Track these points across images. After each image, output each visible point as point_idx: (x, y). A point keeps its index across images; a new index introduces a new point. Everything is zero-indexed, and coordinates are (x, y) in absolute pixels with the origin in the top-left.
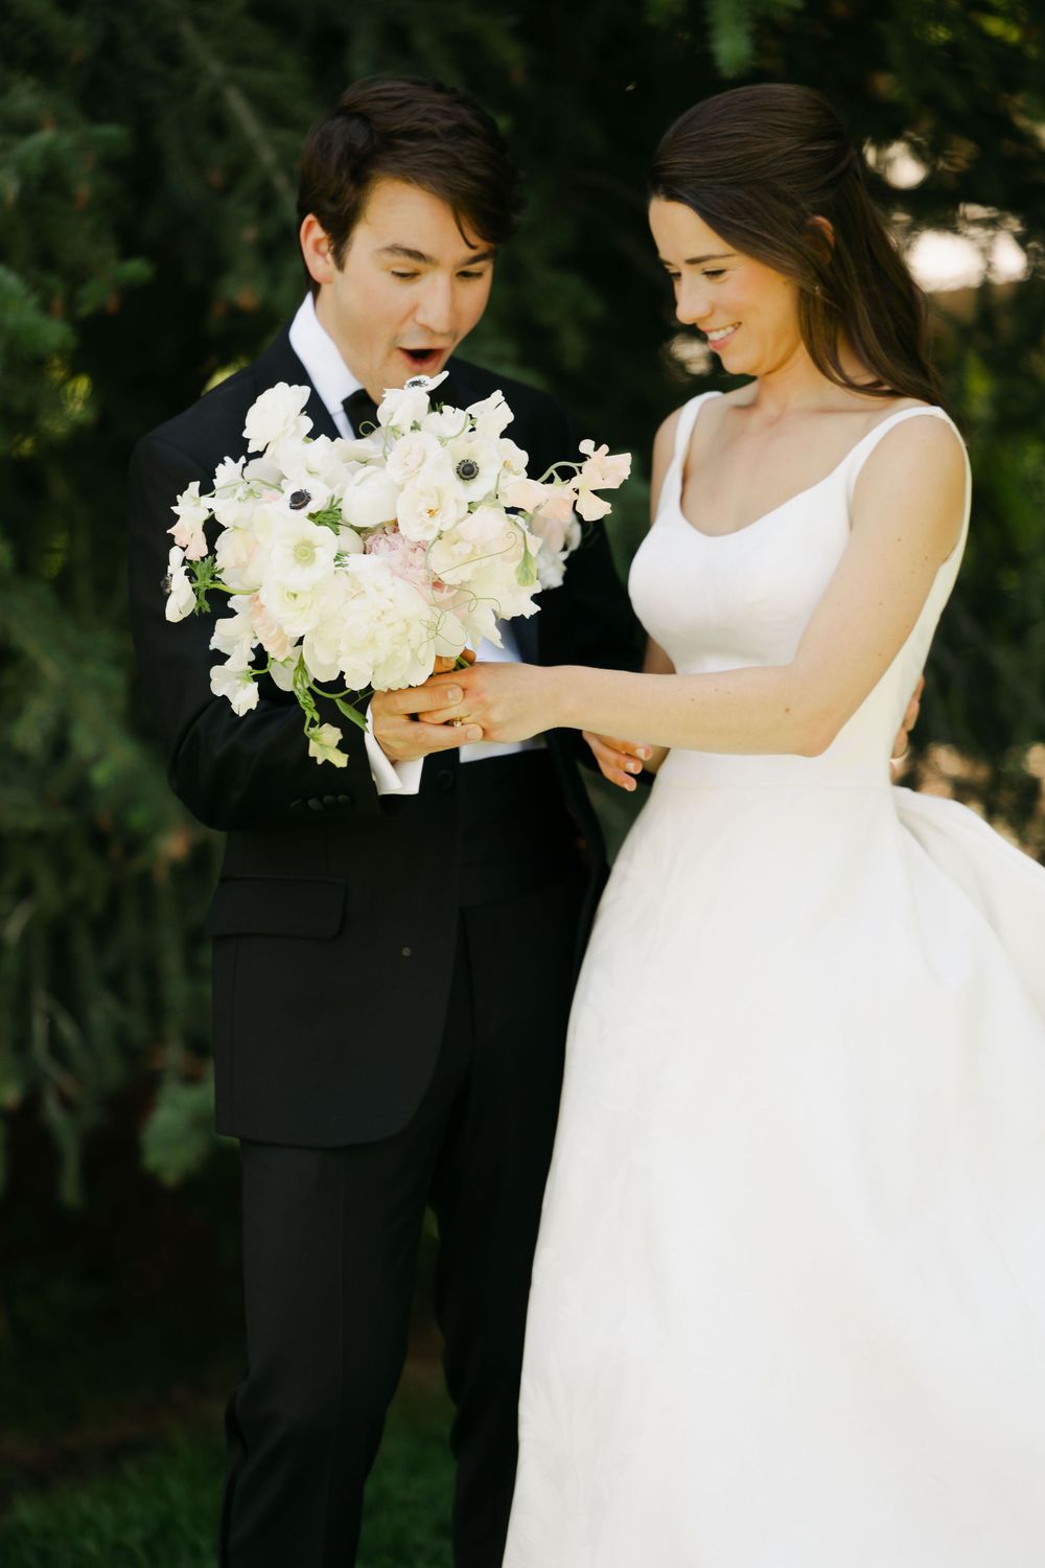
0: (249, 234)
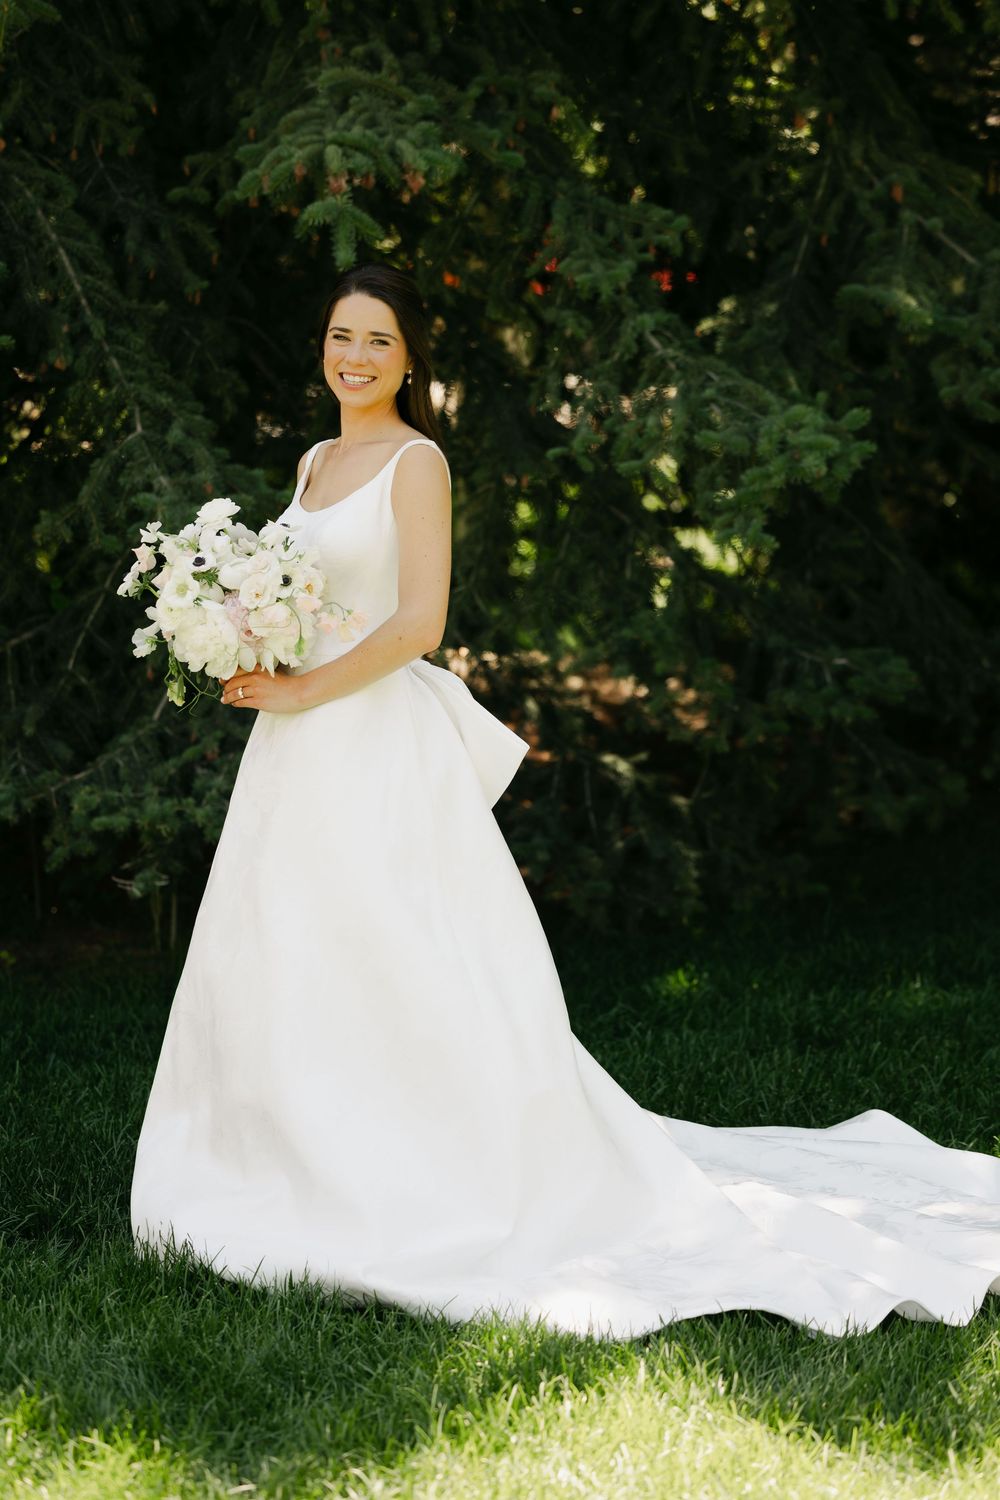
0: (65, 329)
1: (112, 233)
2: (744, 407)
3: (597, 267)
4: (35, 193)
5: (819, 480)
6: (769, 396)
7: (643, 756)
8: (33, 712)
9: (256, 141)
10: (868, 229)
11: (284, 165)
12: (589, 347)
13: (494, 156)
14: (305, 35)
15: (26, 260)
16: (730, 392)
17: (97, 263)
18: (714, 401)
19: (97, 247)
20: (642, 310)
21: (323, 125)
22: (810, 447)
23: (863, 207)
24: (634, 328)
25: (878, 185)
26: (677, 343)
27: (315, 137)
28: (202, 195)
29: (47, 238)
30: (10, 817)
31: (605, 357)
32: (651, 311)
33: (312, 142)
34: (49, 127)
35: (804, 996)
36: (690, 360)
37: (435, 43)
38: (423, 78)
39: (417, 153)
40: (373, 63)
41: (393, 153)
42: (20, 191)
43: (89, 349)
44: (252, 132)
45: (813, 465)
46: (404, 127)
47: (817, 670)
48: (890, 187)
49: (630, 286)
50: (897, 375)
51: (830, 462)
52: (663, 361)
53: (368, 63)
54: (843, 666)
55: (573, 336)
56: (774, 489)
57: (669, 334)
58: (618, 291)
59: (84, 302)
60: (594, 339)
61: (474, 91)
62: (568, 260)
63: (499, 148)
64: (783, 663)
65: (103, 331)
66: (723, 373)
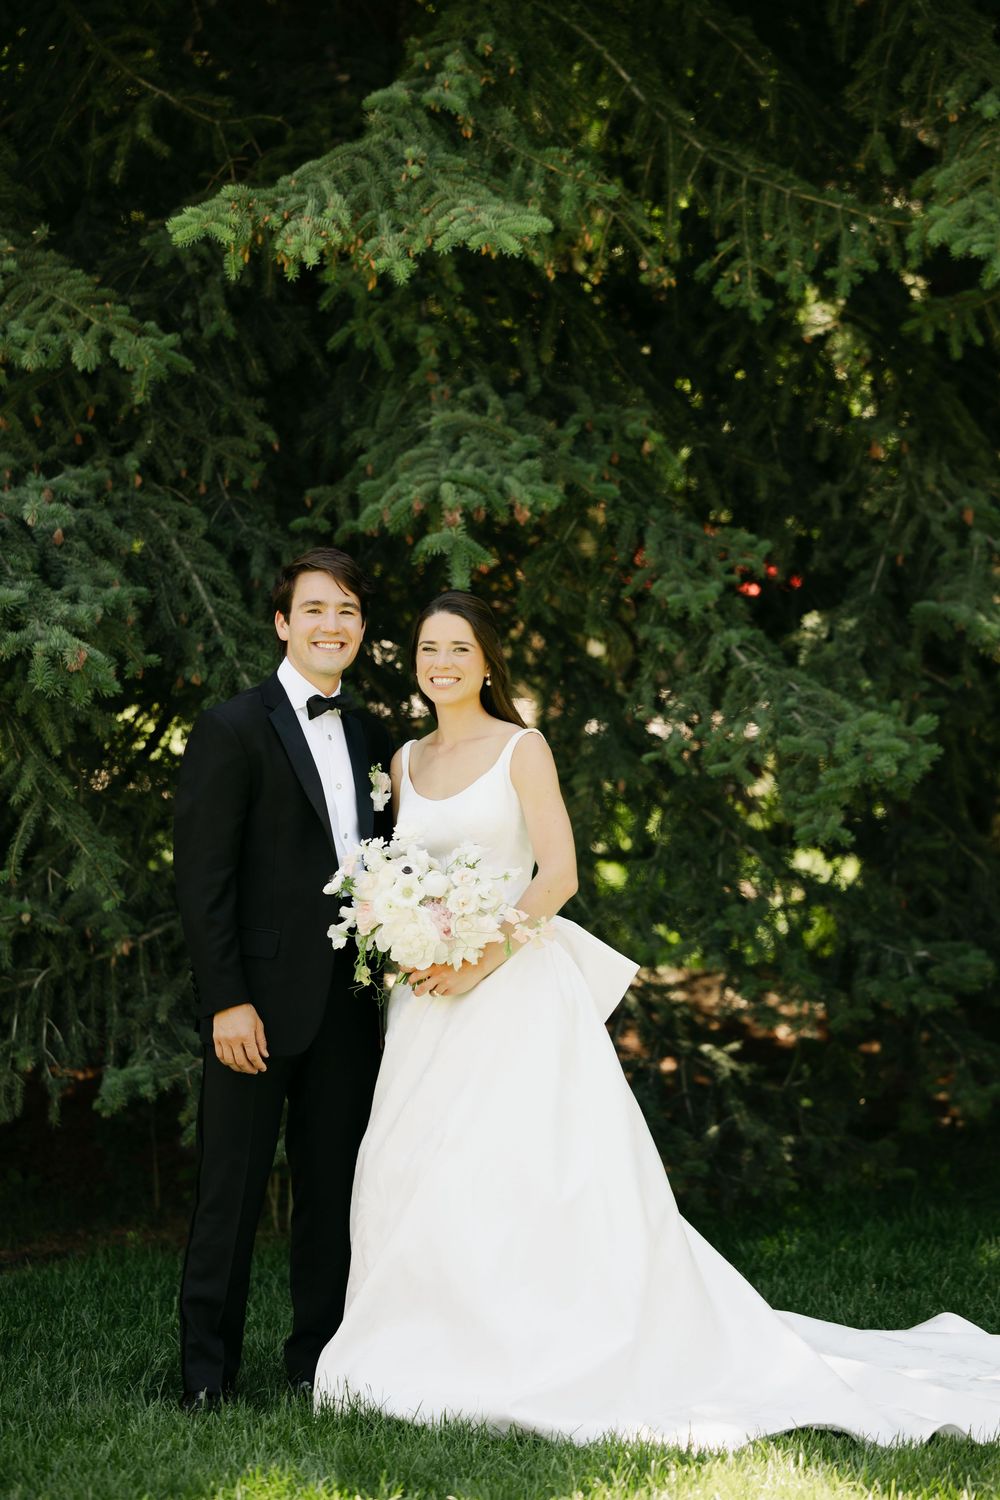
1: (239, 559)
2: (822, 714)
3: (687, 589)
4: (170, 525)
5: (891, 780)
6: (846, 705)
7: (735, 1046)
8: (166, 1000)
9: (373, 478)
10: (942, 550)
11: (403, 501)
12: (680, 660)
13: (591, 488)
14: (415, 379)
15: (162, 585)
16: (810, 701)
17: (227, 588)
18: (795, 709)
19: (227, 574)
20: (728, 626)
21: (437, 464)
22: (882, 750)
23: (936, 529)
24: (721, 643)
25: (951, 508)
26: (762, 656)
27: (431, 475)
28: (324, 525)
29: (181, 564)
30: (149, 1095)
31: (696, 669)
32: (737, 628)
33: (429, 480)
34: (179, 463)
35: (888, 1253)
36: (772, 671)
37: (535, 384)
38: (526, 417)
39: (524, 489)
40: (479, 405)
41: (502, 489)
42: (156, 522)
43: (221, 666)
44: (369, 469)
45: (885, 765)
46: (511, 465)
47: (900, 962)
48: (961, 510)
49: (717, 605)
50: (969, 684)
51: (901, 764)
52: (748, 674)
53: (475, 404)
54: (925, 958)
55: (665, 651)
56: (850, 787)
57: (754, 649)
58: (706, 610)
59: (216, 623)
60: (685, 652)
61: (572, 430)
62: (659, 582)
63: (596, 481)
64: (867, 956)
65: (235, 649)
66: (804, 684)
